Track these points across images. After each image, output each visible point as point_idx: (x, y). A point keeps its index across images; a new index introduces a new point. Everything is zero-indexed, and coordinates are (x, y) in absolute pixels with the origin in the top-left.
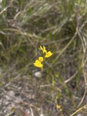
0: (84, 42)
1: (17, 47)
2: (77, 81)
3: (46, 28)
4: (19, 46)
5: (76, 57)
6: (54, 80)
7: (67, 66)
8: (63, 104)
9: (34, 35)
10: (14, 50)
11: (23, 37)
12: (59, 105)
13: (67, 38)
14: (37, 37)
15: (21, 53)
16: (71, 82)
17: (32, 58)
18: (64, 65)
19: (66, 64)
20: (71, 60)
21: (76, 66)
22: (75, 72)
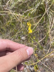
0: (50, 18)
1: (10, 22)
2: (46, 41)
5: (45, 27)
6: (33, 41)
7: (40, 33)
9: (20, 14)
12: (36, 54)
14: (21, 15)
15: (13, 26)
16: (42, 42)
21: (46, 32)
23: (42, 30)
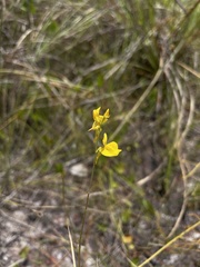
0: (178, 92)
1: (26, 110)
2: (167, 181)
3: (92, 64)
4: (31, 107)
5: (162, 125)
6: (115, 180)
7: (143, 148)
8: (135, 234)
9: (66, 81)
10: (19, 118)
11: (40, 86)
12: (127, 235)
13: (141, 84)
14: (71, 85)
15: (39, 123)
16: (153, 183)
17: (62, 133)
18: (136, 145)
19: (140, 142)
20: (153, 133)
21: (165, 147)
22: (162, 160)
23: (149, 136)
